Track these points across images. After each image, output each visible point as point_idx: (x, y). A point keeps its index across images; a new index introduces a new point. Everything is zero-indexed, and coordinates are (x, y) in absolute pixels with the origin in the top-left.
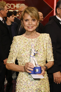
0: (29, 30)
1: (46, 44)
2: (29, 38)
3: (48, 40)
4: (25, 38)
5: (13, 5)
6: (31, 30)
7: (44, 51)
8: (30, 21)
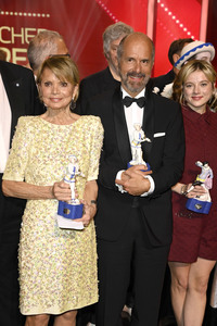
0: (52, 105)
1: (92, 137)
2: (53, 122)
3: (95, 128)
4: (46, 122)
5: (10, 32)
6: (57, 105)
7: (84, 152)
8: (56, 85)
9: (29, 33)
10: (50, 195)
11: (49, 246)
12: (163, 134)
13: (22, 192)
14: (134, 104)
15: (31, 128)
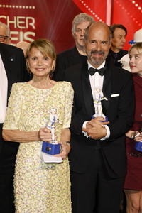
1: (65, 97)
3: (68, 91)
4: (32, 87)
5: (6, 20)
6: (41, 74)
7: (61, 108)
8: (40, 59)
9: (20, 20)
10: (37, 138)
11: (36, 177)
12: (118, 95)
13: (17, 137)
14: (97, 73)
15: (22, 92)
